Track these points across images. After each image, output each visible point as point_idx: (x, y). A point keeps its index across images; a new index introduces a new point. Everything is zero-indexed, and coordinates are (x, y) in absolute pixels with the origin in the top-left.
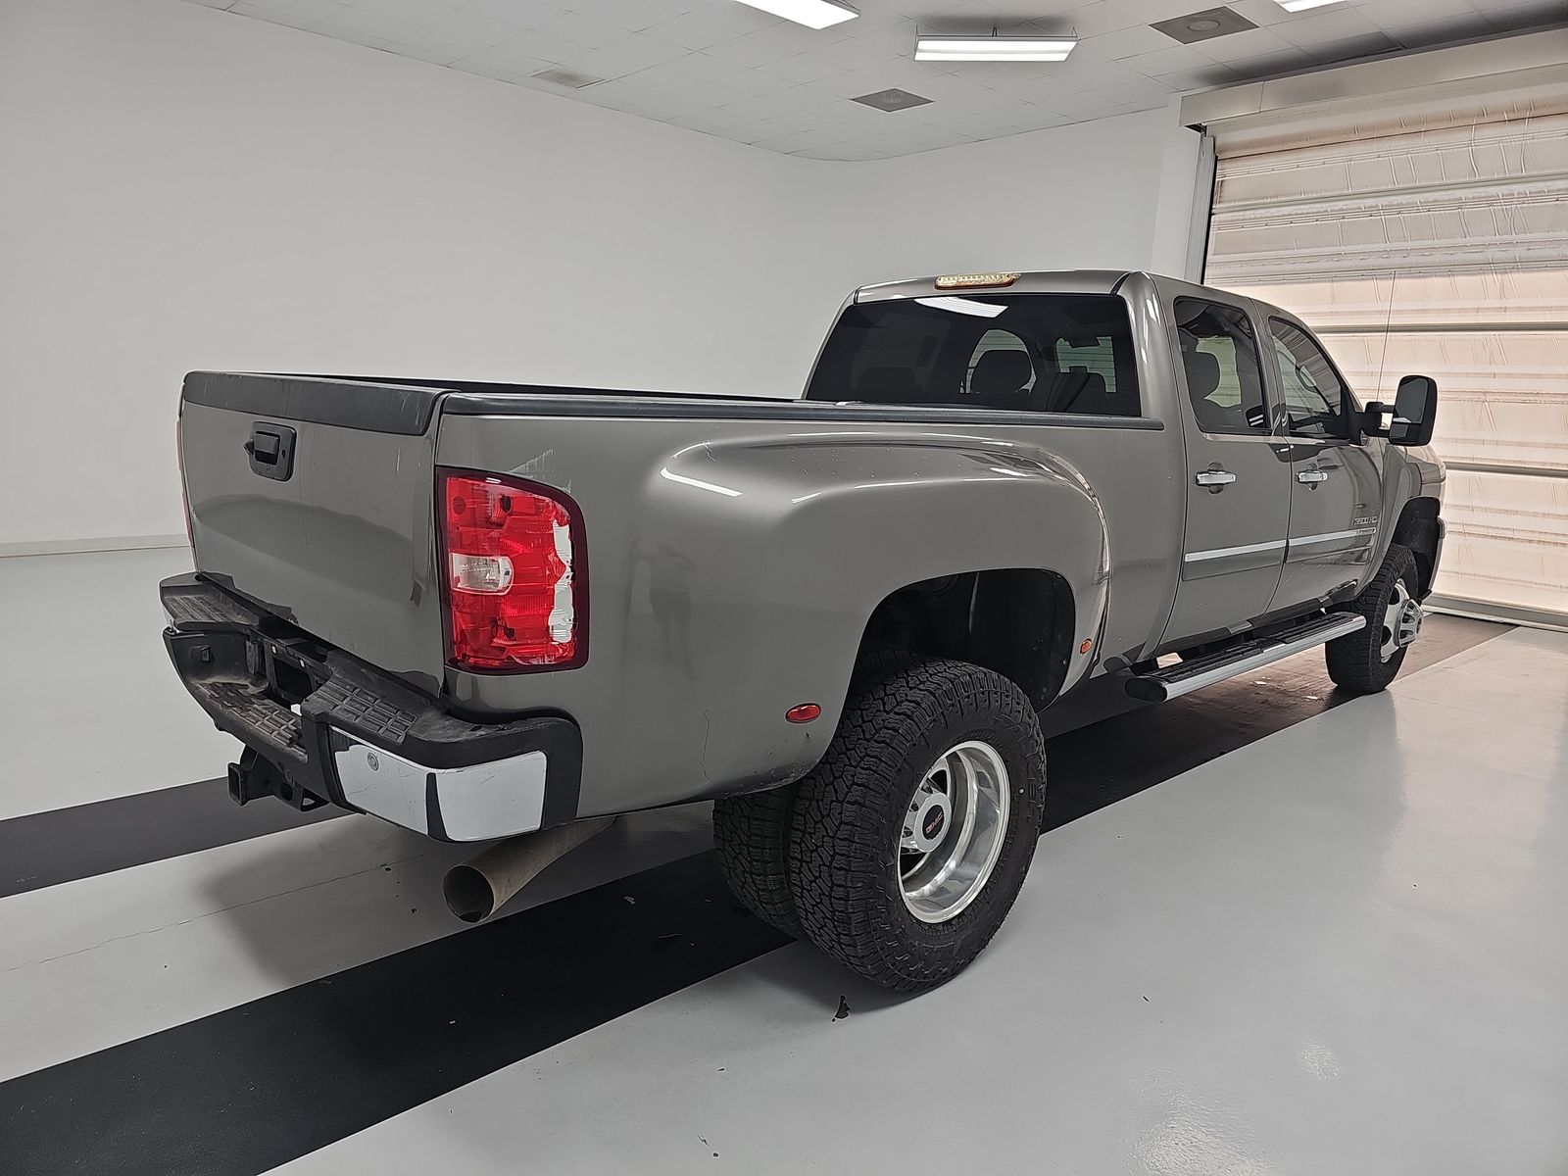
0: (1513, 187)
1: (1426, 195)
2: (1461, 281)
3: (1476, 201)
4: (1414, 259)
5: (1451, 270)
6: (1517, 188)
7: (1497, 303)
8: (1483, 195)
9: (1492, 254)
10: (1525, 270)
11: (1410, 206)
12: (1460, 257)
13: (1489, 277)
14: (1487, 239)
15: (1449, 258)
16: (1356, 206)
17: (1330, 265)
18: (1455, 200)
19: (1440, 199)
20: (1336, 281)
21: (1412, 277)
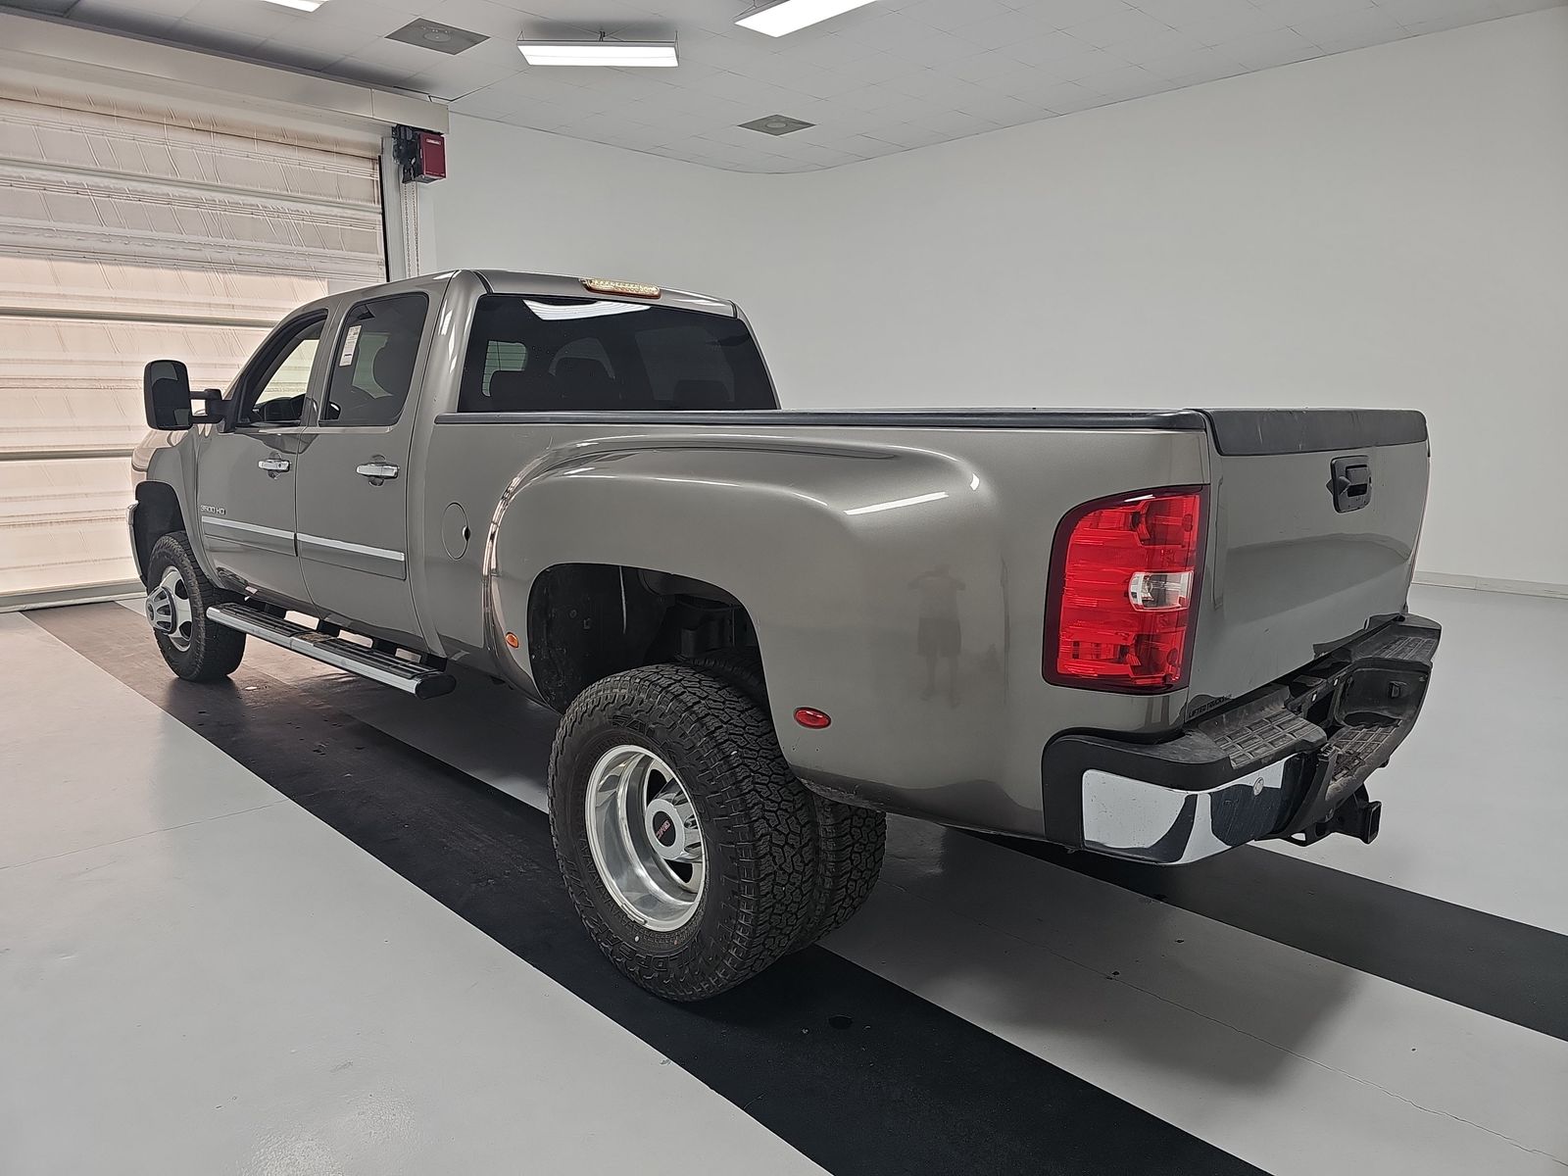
0: (214, 194)
1: (134, 184)
2: (189, 275)
3: (183, 200)
4: (135, 248)
5: (176, 263)
6: (218, 196)
7: (225, 300)
8: (189, 195)
9: (208, 254)
10: (240, 272)
11: (120, 191)
12: (181, 252)
13: (212, 275)
14: (204, 239)
15: (172, 252)
16: (58, 179)
17: (41, 240)
18: (163, 195)
19: (149, 191)
20: (53, 260)
21: (139, 266)
